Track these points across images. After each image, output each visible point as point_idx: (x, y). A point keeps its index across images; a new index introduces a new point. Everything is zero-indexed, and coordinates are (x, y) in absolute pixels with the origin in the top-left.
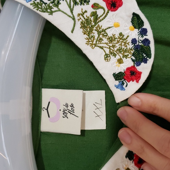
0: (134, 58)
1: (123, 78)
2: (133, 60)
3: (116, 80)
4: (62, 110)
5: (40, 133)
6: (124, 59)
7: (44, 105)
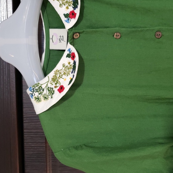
0: (73, 6)
1: (69, 17)
2: (73, 7)
3: (65, 17)
4: (59, 39)
5: (49, 50)
6: (69, 7)
7: (51, 37)
